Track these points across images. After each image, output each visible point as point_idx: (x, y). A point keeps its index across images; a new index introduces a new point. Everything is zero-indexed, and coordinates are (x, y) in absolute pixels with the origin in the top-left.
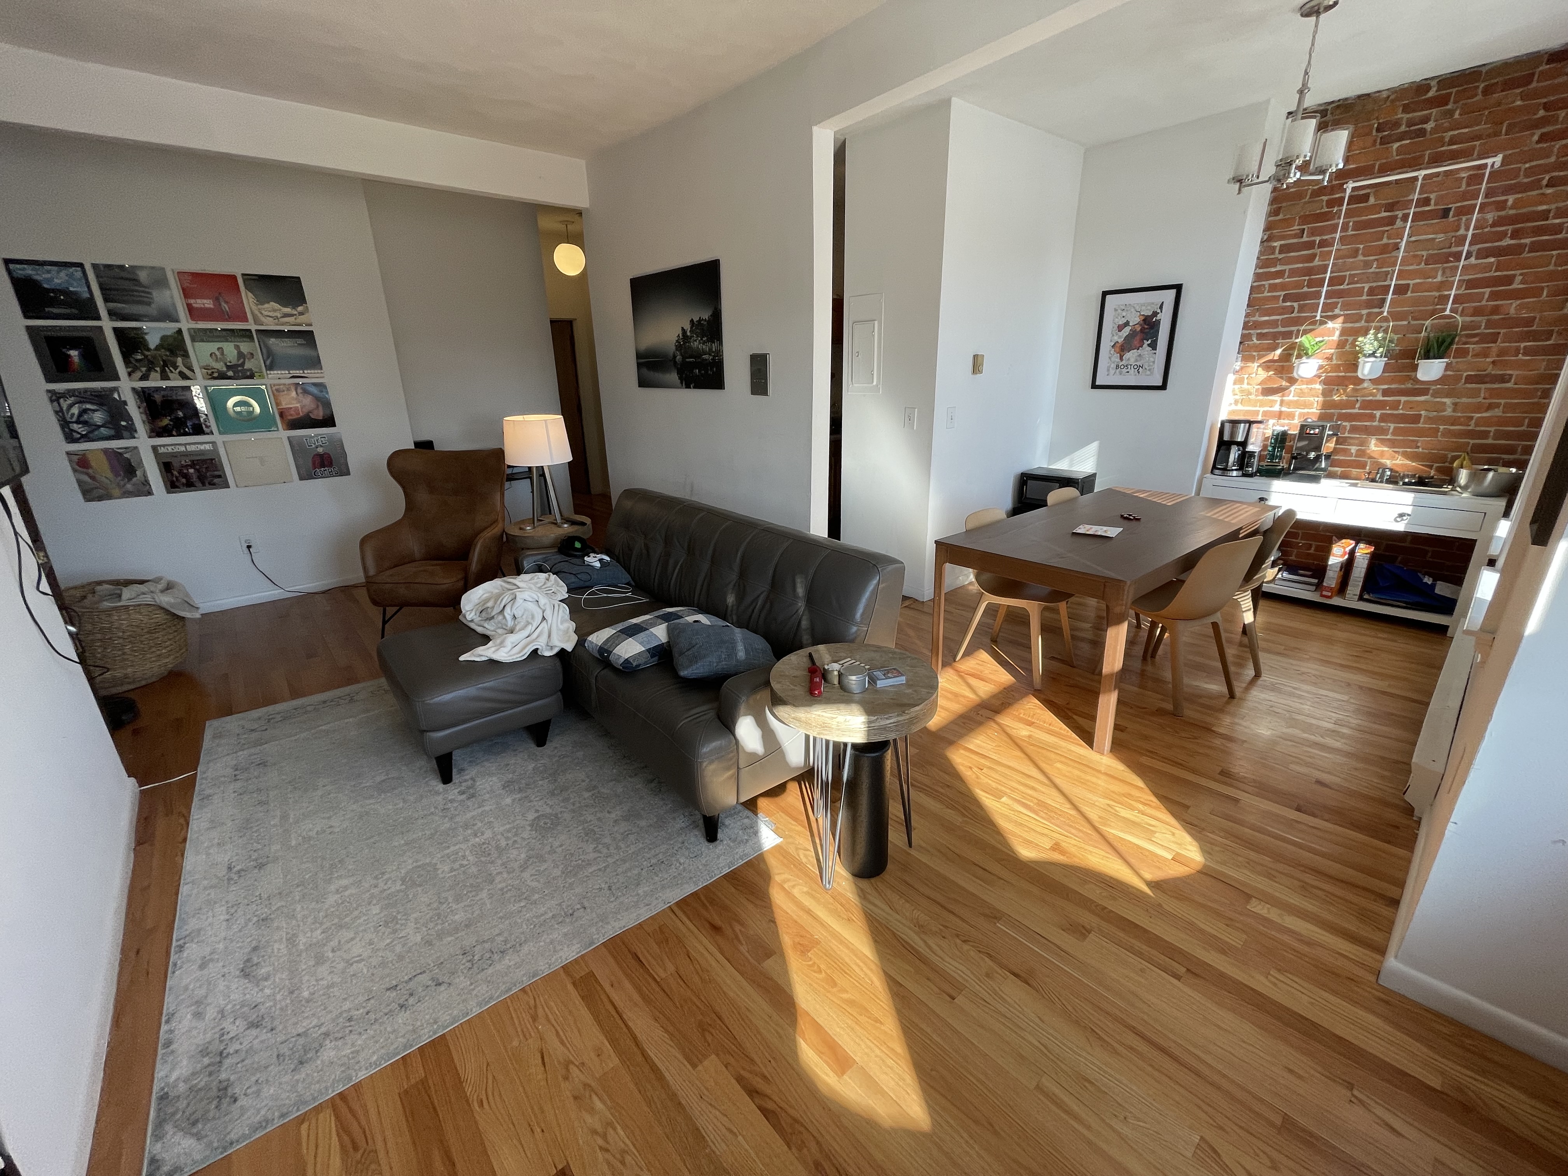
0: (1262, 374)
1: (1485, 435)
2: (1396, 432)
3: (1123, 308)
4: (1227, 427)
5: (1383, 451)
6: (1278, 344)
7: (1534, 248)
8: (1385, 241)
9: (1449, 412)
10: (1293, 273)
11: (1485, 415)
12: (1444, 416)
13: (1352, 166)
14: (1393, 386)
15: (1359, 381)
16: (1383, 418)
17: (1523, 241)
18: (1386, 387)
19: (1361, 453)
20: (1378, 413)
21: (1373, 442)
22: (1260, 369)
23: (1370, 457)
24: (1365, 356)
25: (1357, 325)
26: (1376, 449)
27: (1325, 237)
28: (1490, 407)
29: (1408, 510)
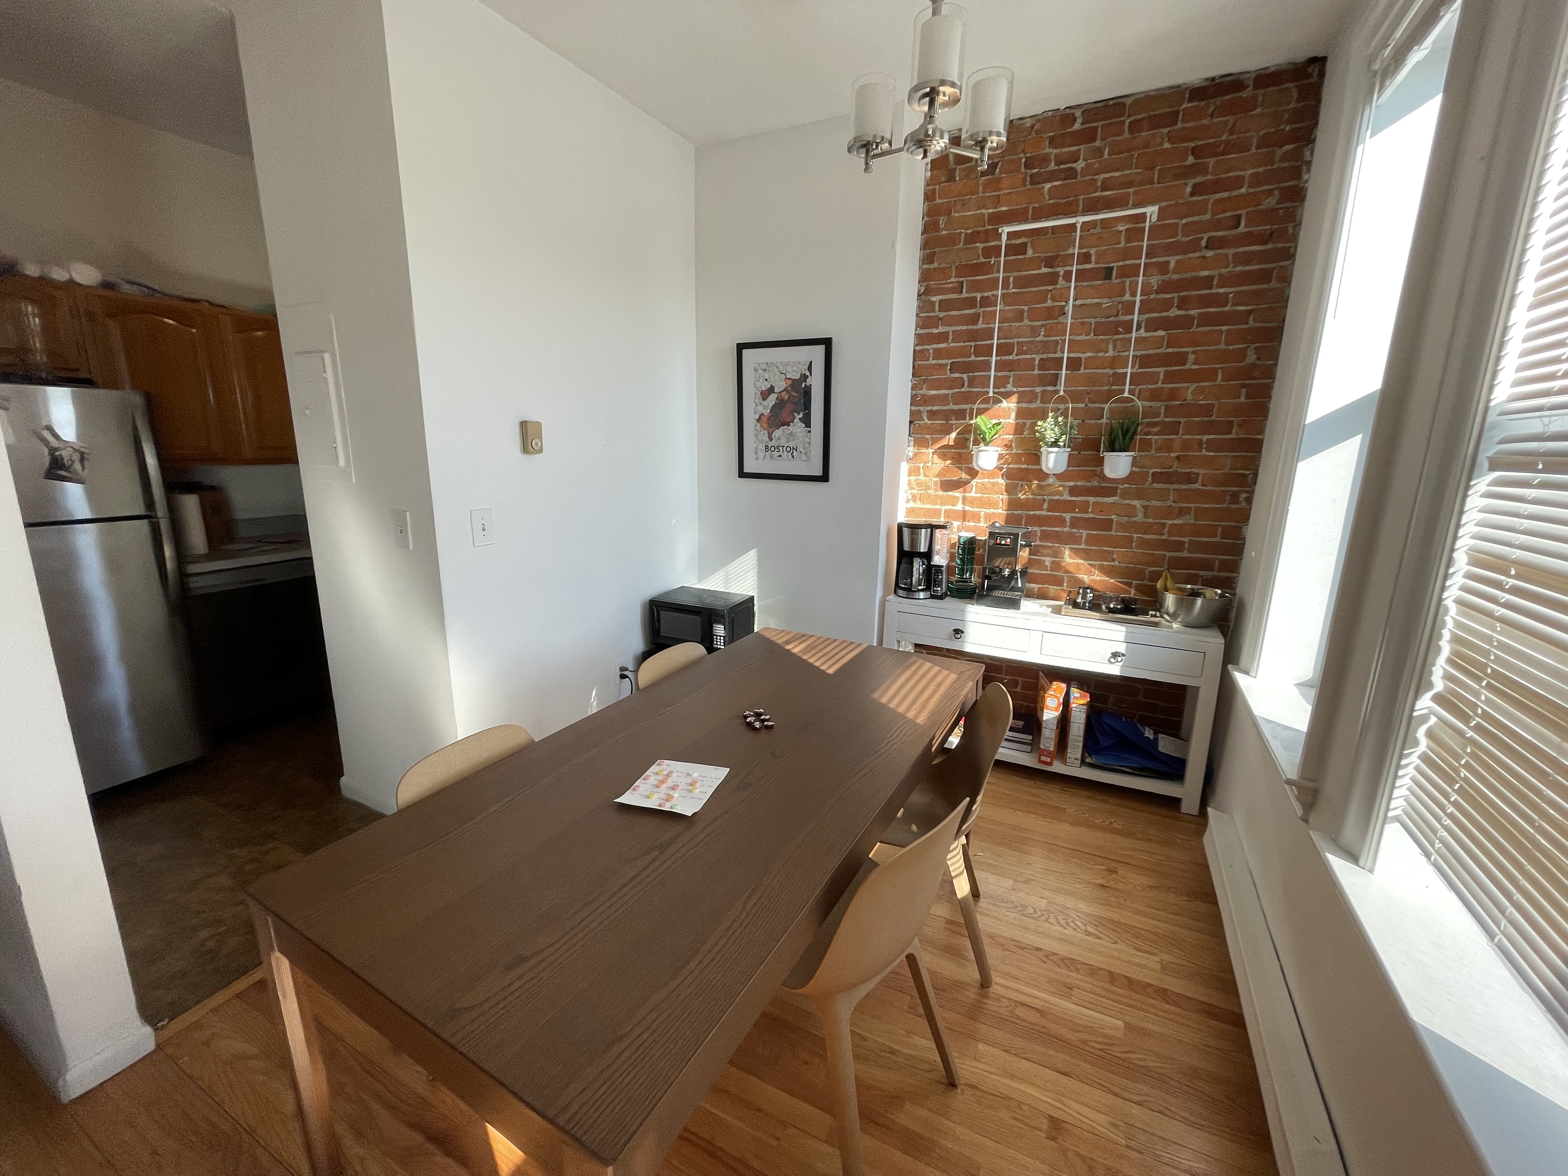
0: (939, 464)
1: (1179, 546)
2: (1090, 540)
3: (764, 367)
4: (906, 531)
5: (1079, 564)
6: (952, 425)
7: (1205, 320)
8: (1049, 303)
9: (1140, 517)
10: (958, 336)
11: (1176, 522)
12: (1135, 522)
13: (1004, 209)
14: (1079, 483)
15: (1042, 476)
16: (1075, 523)
17: (1191, 312)
18: (1072, 484)
19: (1056, 566)
20: (1068, 516)
21: (1067, 552)
22: (935, 456)
23: (1067, 572)
24: (1046, 444)
25: (1033, 406)
26: (1071, 561)
27: (986, 294)
28: (1181, 512)
29: (1122, 648)
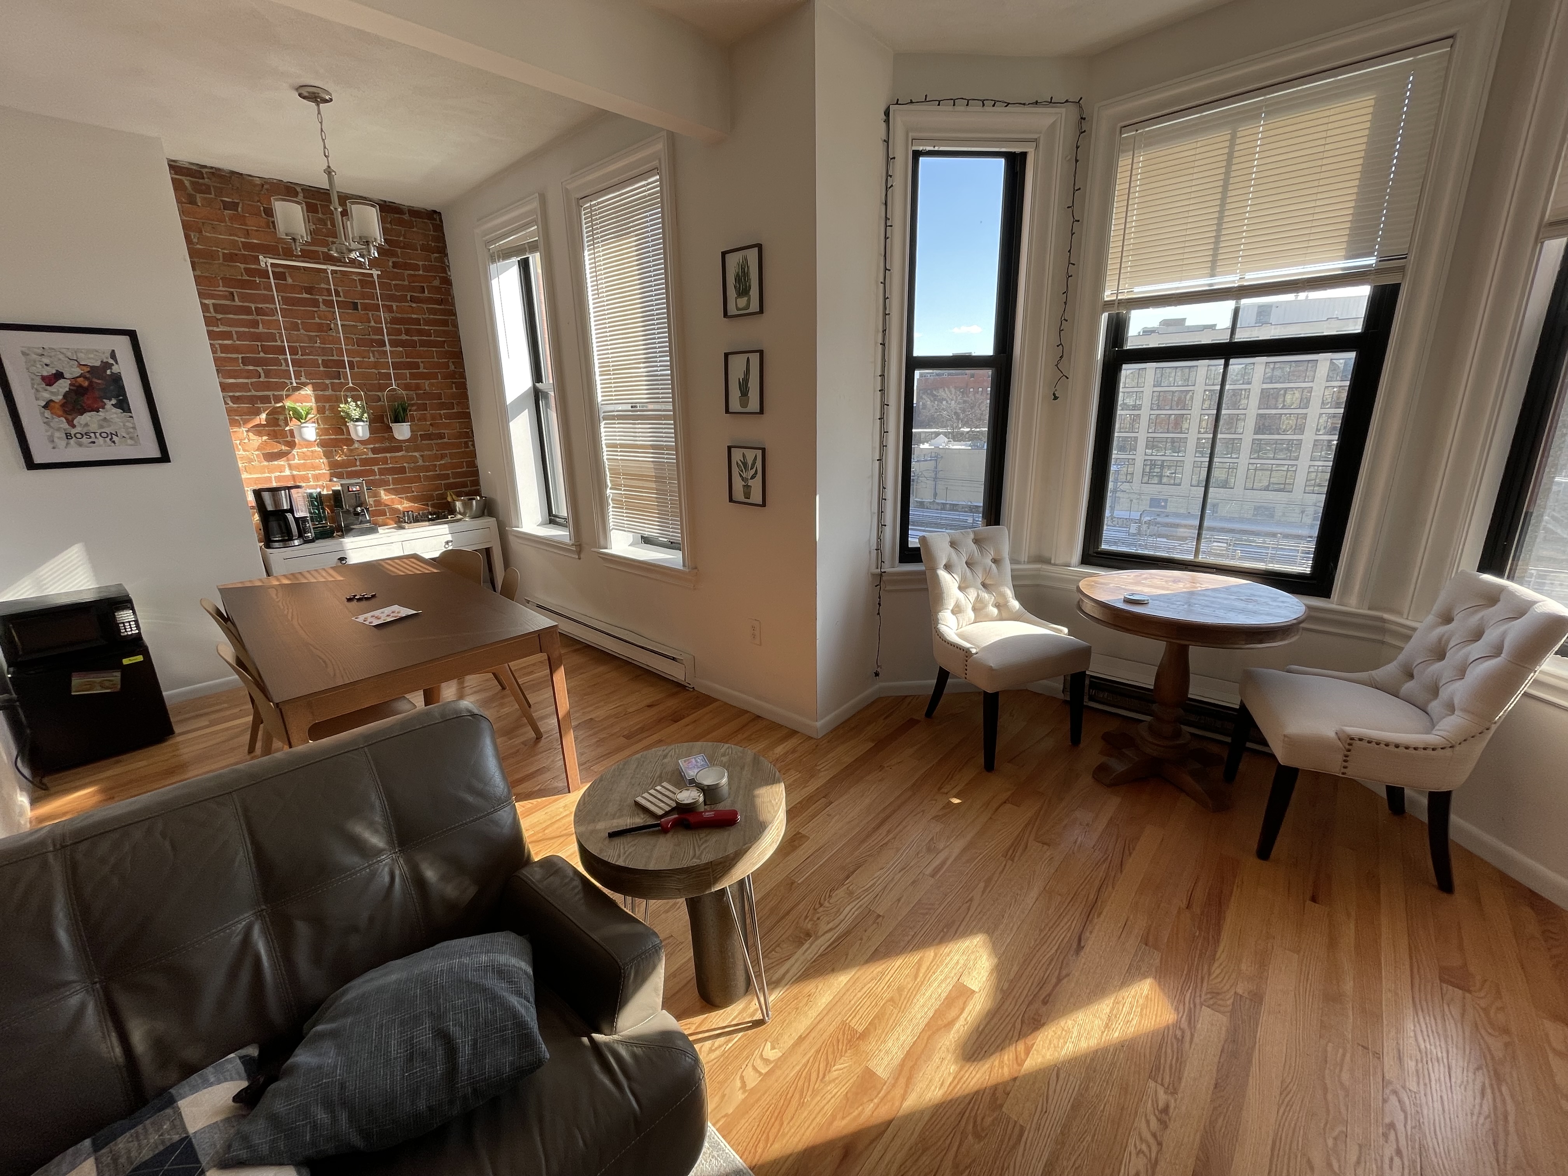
0: (256, 441)
1: (447, 477)
2: (395, 482)
3: (40, 351)
4: (266, 496)
5: (392, 499)
6: (259, 408)
7: (423, 344)
8: (317, 320)
9: (420, 463)
10: (241, 336)
11: (441, 462)
12: (418, 466)
13: (255, 241)
14: (376, 446)
15: (350, 441)
16: (382, 472)
17: (414, 338)
18: (372, 446)
19: (378, 503)
20: (376, 468)
21: (382, 492)
22: (250, 434)
23: (386, 505)
24: (352, 420)
25: (327, 393)
26: (387, 498)
27: (260, 306)
28: (443, 457)
